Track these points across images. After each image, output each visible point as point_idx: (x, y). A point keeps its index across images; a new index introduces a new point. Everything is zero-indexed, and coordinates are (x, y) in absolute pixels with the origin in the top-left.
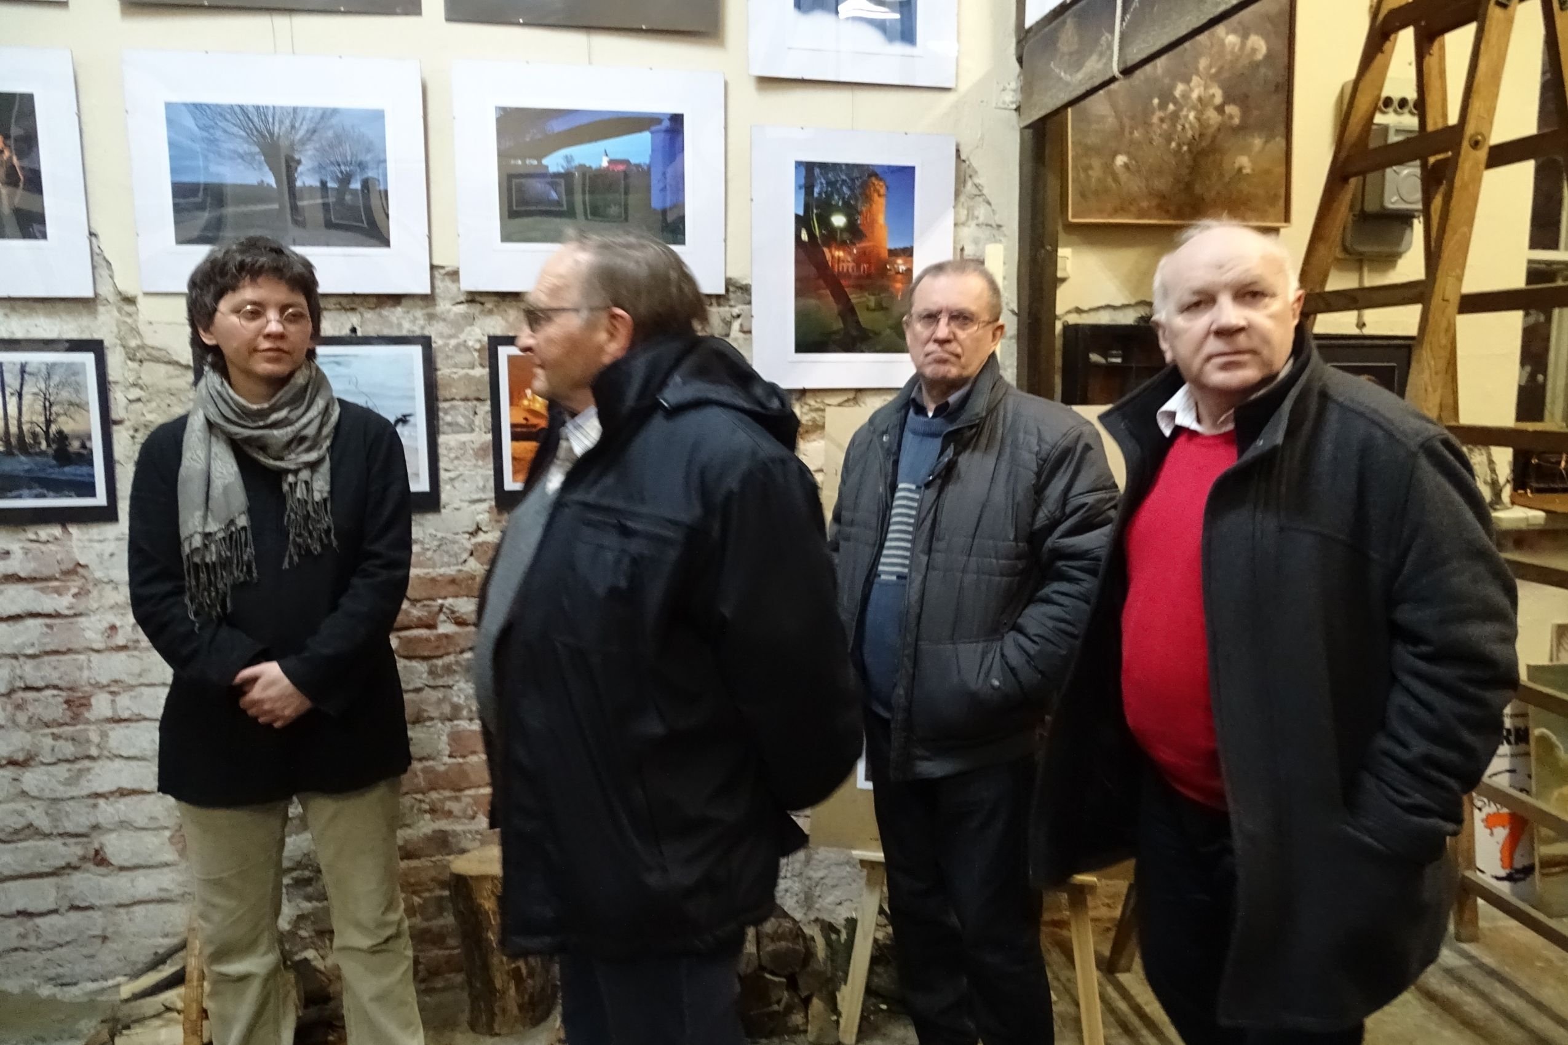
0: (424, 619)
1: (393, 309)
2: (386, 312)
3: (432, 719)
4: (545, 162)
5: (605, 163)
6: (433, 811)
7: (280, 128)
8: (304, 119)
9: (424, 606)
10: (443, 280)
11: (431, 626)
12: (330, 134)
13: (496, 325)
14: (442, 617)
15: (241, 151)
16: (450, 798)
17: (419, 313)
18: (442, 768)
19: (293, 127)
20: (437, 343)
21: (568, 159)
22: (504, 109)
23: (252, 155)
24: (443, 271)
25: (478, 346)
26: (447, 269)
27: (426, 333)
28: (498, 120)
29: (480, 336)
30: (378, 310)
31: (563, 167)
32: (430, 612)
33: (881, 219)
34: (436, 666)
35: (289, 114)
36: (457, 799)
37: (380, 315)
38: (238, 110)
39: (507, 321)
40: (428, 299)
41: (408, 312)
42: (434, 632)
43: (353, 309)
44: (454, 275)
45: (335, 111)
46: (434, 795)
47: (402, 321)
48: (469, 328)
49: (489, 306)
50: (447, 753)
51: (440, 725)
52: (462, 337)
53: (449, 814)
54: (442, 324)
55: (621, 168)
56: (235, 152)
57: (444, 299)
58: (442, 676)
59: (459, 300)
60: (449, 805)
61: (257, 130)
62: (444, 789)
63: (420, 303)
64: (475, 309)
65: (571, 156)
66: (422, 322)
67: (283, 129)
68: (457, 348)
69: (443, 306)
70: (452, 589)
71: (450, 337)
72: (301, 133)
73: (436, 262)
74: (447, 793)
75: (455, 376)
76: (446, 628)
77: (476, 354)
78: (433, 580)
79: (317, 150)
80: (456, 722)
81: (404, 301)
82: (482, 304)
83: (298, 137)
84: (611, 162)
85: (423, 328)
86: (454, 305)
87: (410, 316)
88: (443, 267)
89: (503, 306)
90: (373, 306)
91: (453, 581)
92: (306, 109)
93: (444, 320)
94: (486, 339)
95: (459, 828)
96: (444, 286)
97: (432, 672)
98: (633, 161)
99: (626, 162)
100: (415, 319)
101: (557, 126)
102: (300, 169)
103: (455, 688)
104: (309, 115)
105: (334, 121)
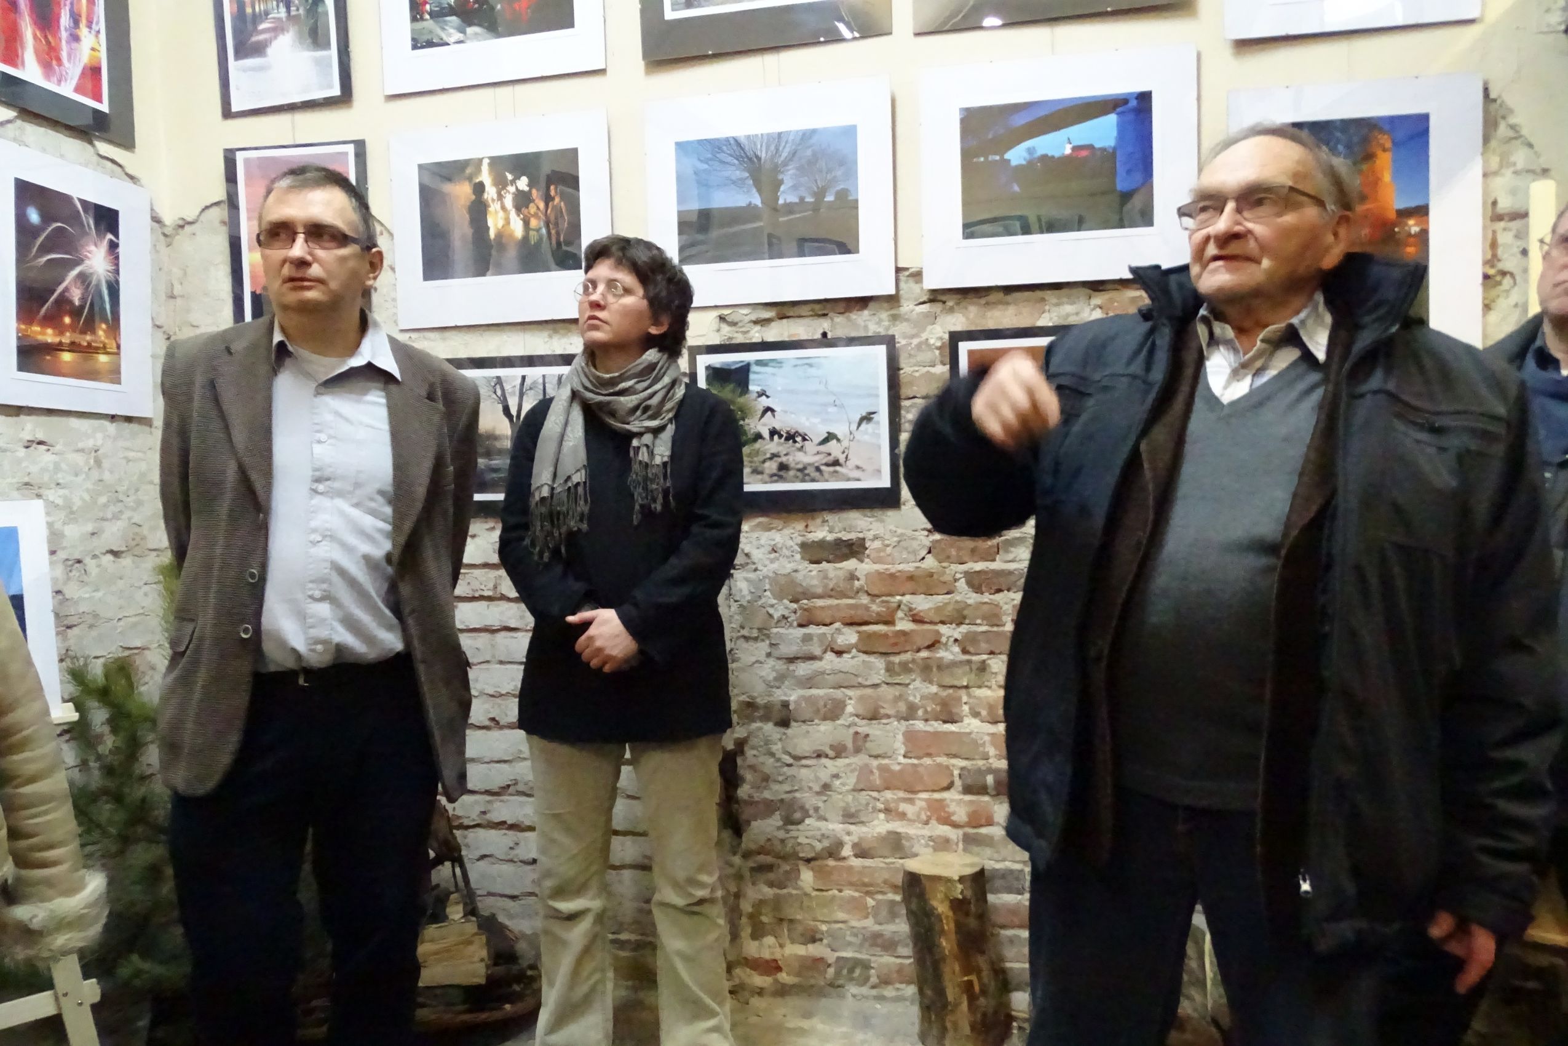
0: (883, 614)
1: (860, 313)
2: (854, 316)
3: (888, 716)
4: (1007, 156)
5: (1068, 150)
6: (887, 811)
7: (767, 152)
8: (787, 142)
9: (883, 602)
10: (906, 282)
11: (890, 622)
12: (809, 153)
13: (958, 322)
14: (900, 614)
15: (734, 178)
16: (905, 800)
17: (884, 315)
18: (897, 768)
19: (777, 150)
20: (901, 342)
21: (1030, 151)
22: (967, 110)
23: (743, 180)
24: (907, 273)
25: (939, 344)
26: (911, 271)
27: (890, 333)
28: (962, 121)
29: (941, 334)
30: (847, 314)
31: (1025, 159)
32: (888, 608)
33: (1387, 177)
34: (893, 663)
35: (774, 139)
36: (911, 801)
37: (849, 319)
38: (732, 142)
39: (967, 319)
40: (892, 300)
41: (874, 314)
42: (892, 628)
43: (825, 315)
44: (917, 275)
45: (814, 132)
46: (889, 795)
47: (868, 322)
48: (930, 327)
49: (950, 304)
50: (902, 752)
51: (896, 723)
52: (924, 336)
53: (903, 816)
54: (905, 324)
55: (1084, 153)
56: (728, 178)
57: (907, 300)
58: (900, 675)
59: (921, 300)
60: (903, 807)
61: (747, 157)
62: (899, 789)
63: (885, 305)
64: (937, 308)
65: (1034, 148)
66: (886, 323)
67: (770, 153)
68: (919, 347)
69: (907, 307)
70: (909, 586)
71: (913, 337)
72: (785, 155)
73: (900, 265)
74: (901, 794)
75: (917, 374)
76: (903, 625)
77: (937, 352)
78: (892, 576)
79: (797, 169)
80: (911, 722)
81: (872, 305)
82: (944, 302)
83: (782, 158)
84: (1075, 149)
85: (887, 329)
86: (916, 305)
87: (876, 318)
88: (907, 269)
89: (964, 304)
90: (842, 311)
91: (911, 578)
92: (788, 133)
93: (907, 320)
94: (947, 336)
95: (912, 830)
96: (909, 288)
97: (889, 669)
98: (1098, 145)
99: (1090, 147)
100: (881, 321)
101: (1020, 120)
102: (782, 188)
103: (911, 687)
104: (791, 138)
105: (813, 141)
